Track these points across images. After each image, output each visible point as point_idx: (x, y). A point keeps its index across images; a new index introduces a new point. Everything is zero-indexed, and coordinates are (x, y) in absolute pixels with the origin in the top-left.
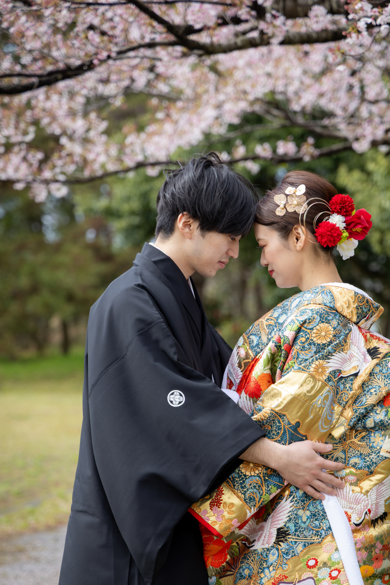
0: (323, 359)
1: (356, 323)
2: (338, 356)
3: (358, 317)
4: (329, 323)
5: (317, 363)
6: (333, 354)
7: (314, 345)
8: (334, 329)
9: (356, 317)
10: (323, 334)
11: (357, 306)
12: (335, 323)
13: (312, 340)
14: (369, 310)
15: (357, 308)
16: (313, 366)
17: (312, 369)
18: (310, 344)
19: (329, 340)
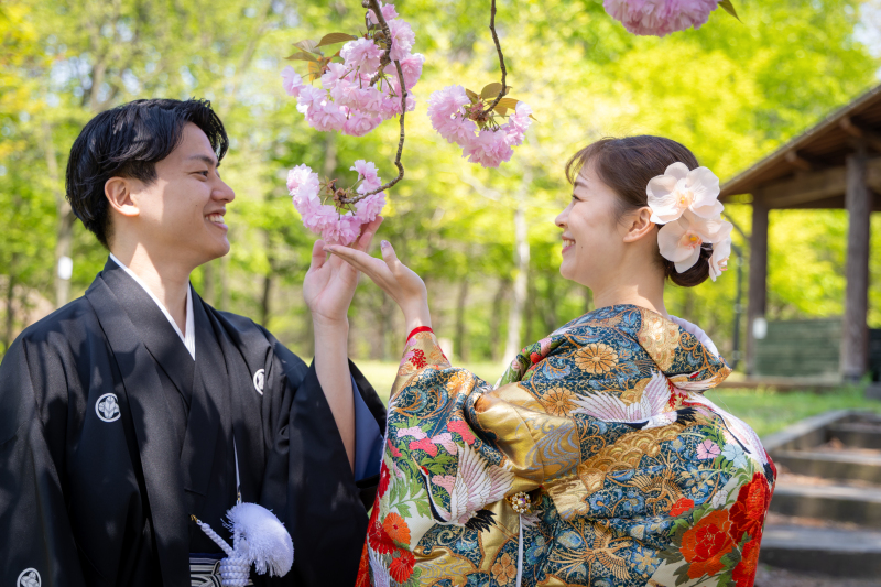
0: (573, 389)
1: (667, 375)
2: (605, 399)
3: (674, 367)
4: (617, 350)
5: (559, 390)
6: (597, 392)
7: (572, 367)
8: (620, 362)
9: (670, 365)
10: (597, 359)
11: (678, 349)
12: (626, 353)
13: (573, 358)
14: (700, 365)
15: (677, 352)
16: (551, 391)
17: (545, 396)
18: (567, 362)
19: (600, 372)
